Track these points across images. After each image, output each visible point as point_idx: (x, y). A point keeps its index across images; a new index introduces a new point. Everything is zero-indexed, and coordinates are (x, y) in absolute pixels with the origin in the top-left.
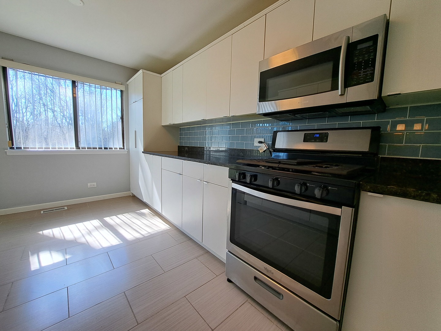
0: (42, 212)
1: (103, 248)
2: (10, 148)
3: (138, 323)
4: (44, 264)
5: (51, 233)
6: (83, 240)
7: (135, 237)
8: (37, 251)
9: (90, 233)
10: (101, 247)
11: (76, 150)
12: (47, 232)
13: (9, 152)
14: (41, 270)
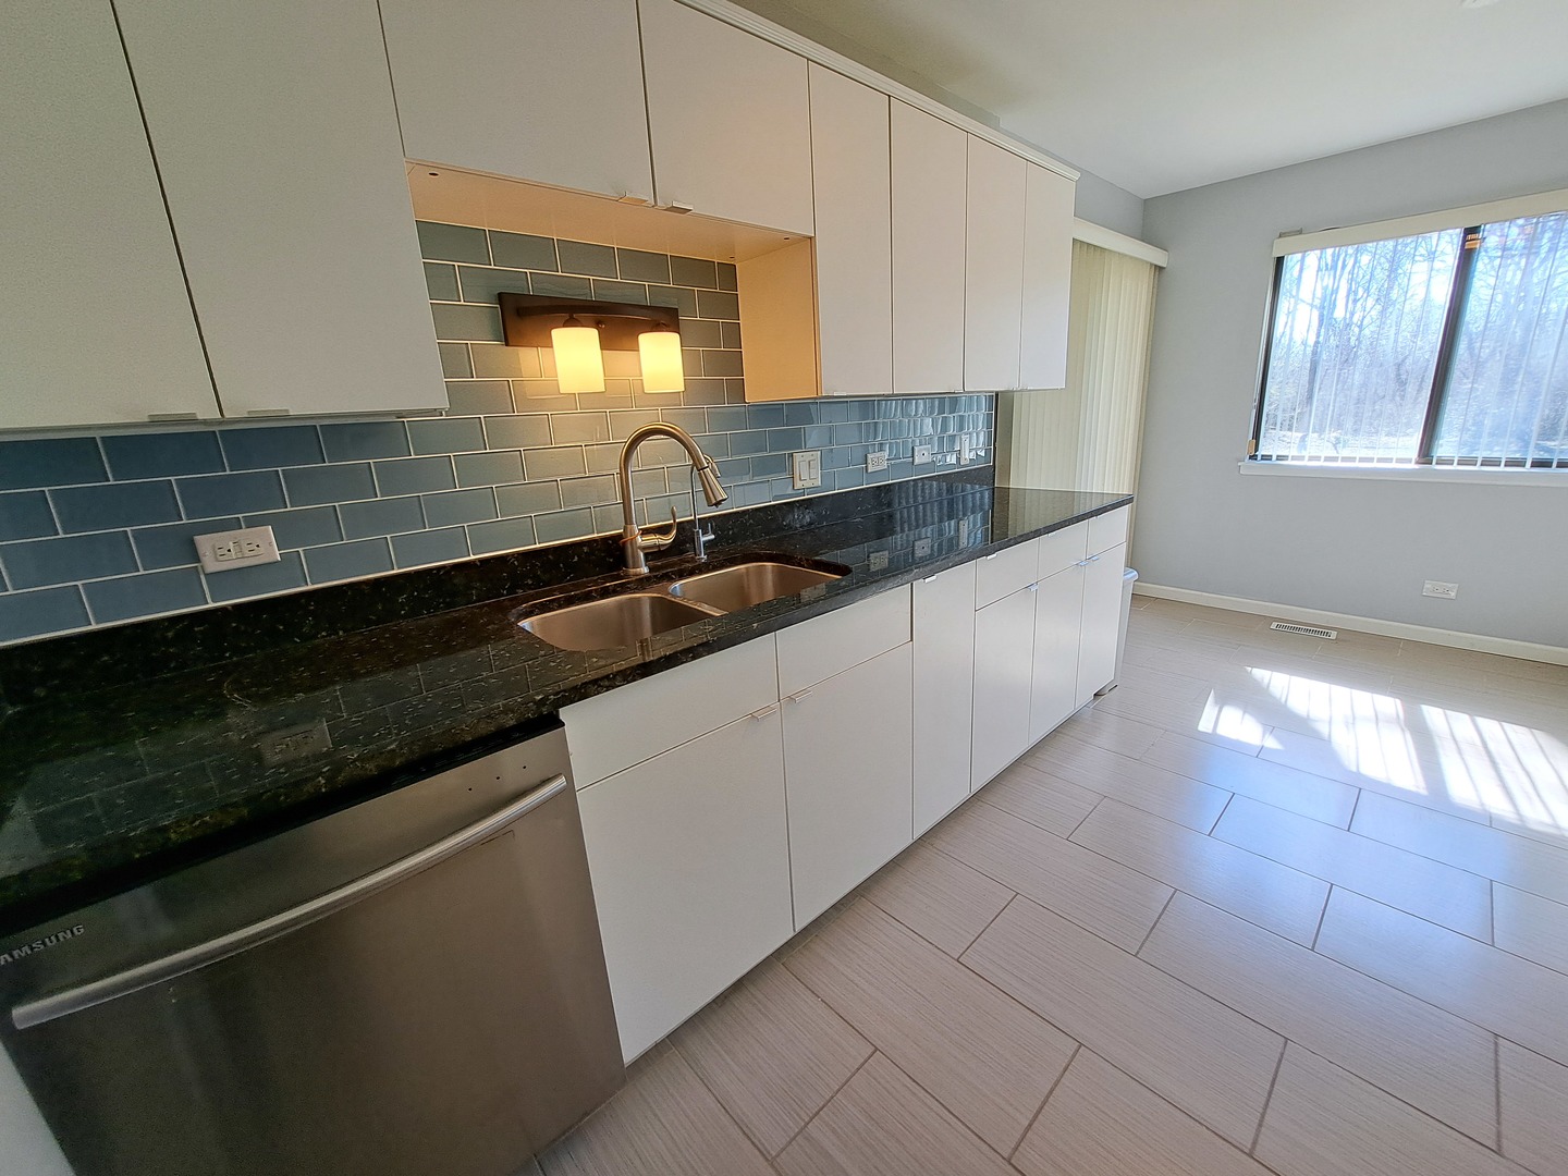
0: (1274, 626)
1: (1358, 774)
2: (1251, 457)
3: (1313, 947)
4: (1221, 731)
5: (1266, 681)
6: (1323, 729)
7: (1482, 804)
8: (1222, 702)
9: (1352, 722)
10: (1354, 769)
11: (1417, 467)
12: (1260, 674)
13: (1248, 467)
14: (1213, 740)
